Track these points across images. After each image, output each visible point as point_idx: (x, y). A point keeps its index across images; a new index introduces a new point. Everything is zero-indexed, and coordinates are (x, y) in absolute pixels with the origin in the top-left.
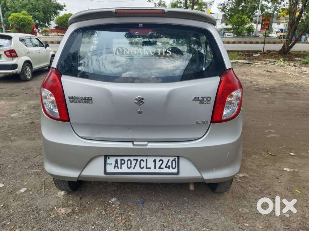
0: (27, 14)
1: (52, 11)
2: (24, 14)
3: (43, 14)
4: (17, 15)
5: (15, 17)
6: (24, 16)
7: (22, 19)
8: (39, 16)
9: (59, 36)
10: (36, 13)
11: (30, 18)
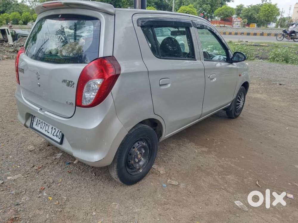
0: (193, 7)
1: (219, 3)
2: (190, 7)
3: (210, 6)
4: (184, 8)
5: (182, 10)
6: (190, 9)
7: (188, 11)
8: (206, 9)
9: (220, 27)
10: (204, 6)
11: (194, 10)
